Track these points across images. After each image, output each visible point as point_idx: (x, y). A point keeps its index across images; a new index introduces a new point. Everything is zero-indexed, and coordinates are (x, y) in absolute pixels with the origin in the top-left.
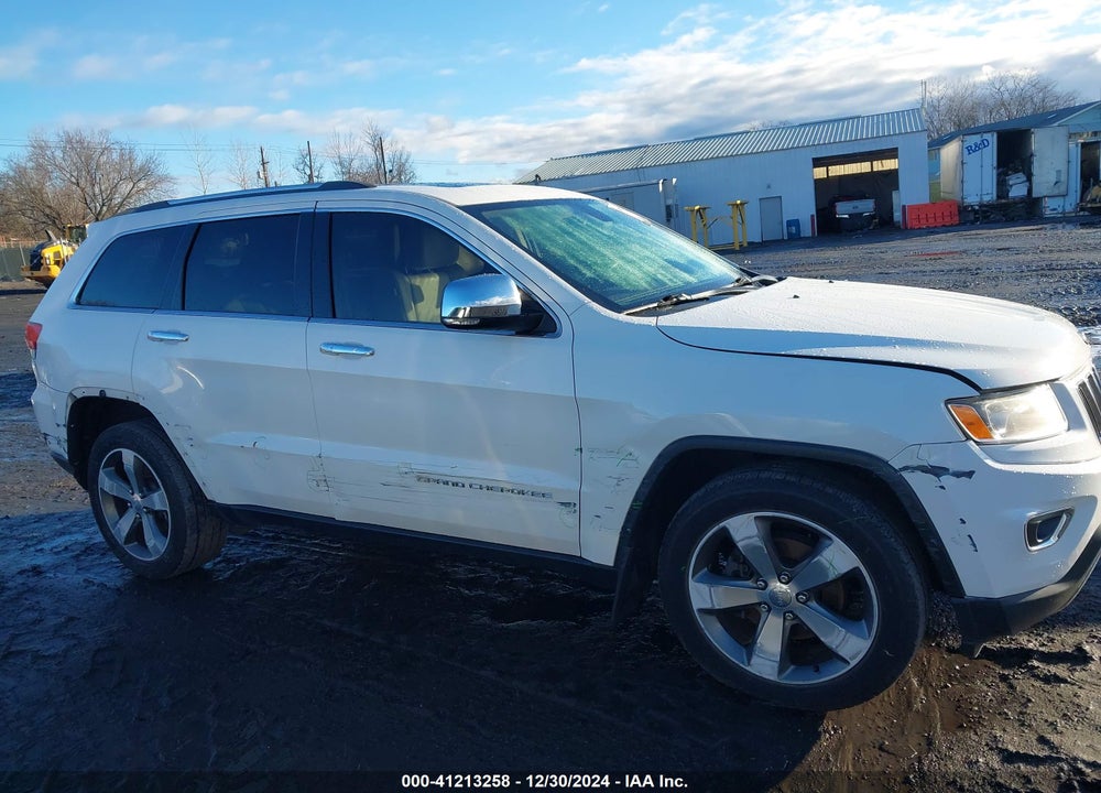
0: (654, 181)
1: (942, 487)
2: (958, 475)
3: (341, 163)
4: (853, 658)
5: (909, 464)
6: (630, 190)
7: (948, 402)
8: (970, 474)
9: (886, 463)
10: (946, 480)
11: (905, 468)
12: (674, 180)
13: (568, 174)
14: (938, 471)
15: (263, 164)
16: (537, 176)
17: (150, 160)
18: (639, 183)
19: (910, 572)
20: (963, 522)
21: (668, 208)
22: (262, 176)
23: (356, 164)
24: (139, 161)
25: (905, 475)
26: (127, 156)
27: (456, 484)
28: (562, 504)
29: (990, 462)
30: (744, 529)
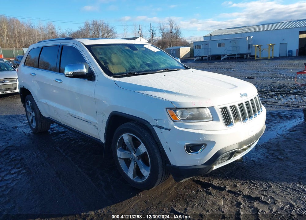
0: (245, 37)
1: (162, 132)
2: (166, 129)
3: (161, 30)
4: (146, 177)
5: (155, 125)
6: (238, 39)
7: (167, 108)
8: (169, 130)
9: (149, 123)
10: (163, 130)
11: (154, 126)
12: (252, 37)
13: (220, 34)
14: (161, 128)
15: (140, 29)
16: (211, 34)
17: (112, 28)
18: (241, 37)
19: (157, 155)
20: (167, 143)
21: (249, 45)
22: (139, 33)
23: (165, 30)
24: (110, 28)
25: (154, 127)
26: (107, 27)
27: (76, 118)
28: (94, 126)
29: (176, 127)
30: (126, 137)
